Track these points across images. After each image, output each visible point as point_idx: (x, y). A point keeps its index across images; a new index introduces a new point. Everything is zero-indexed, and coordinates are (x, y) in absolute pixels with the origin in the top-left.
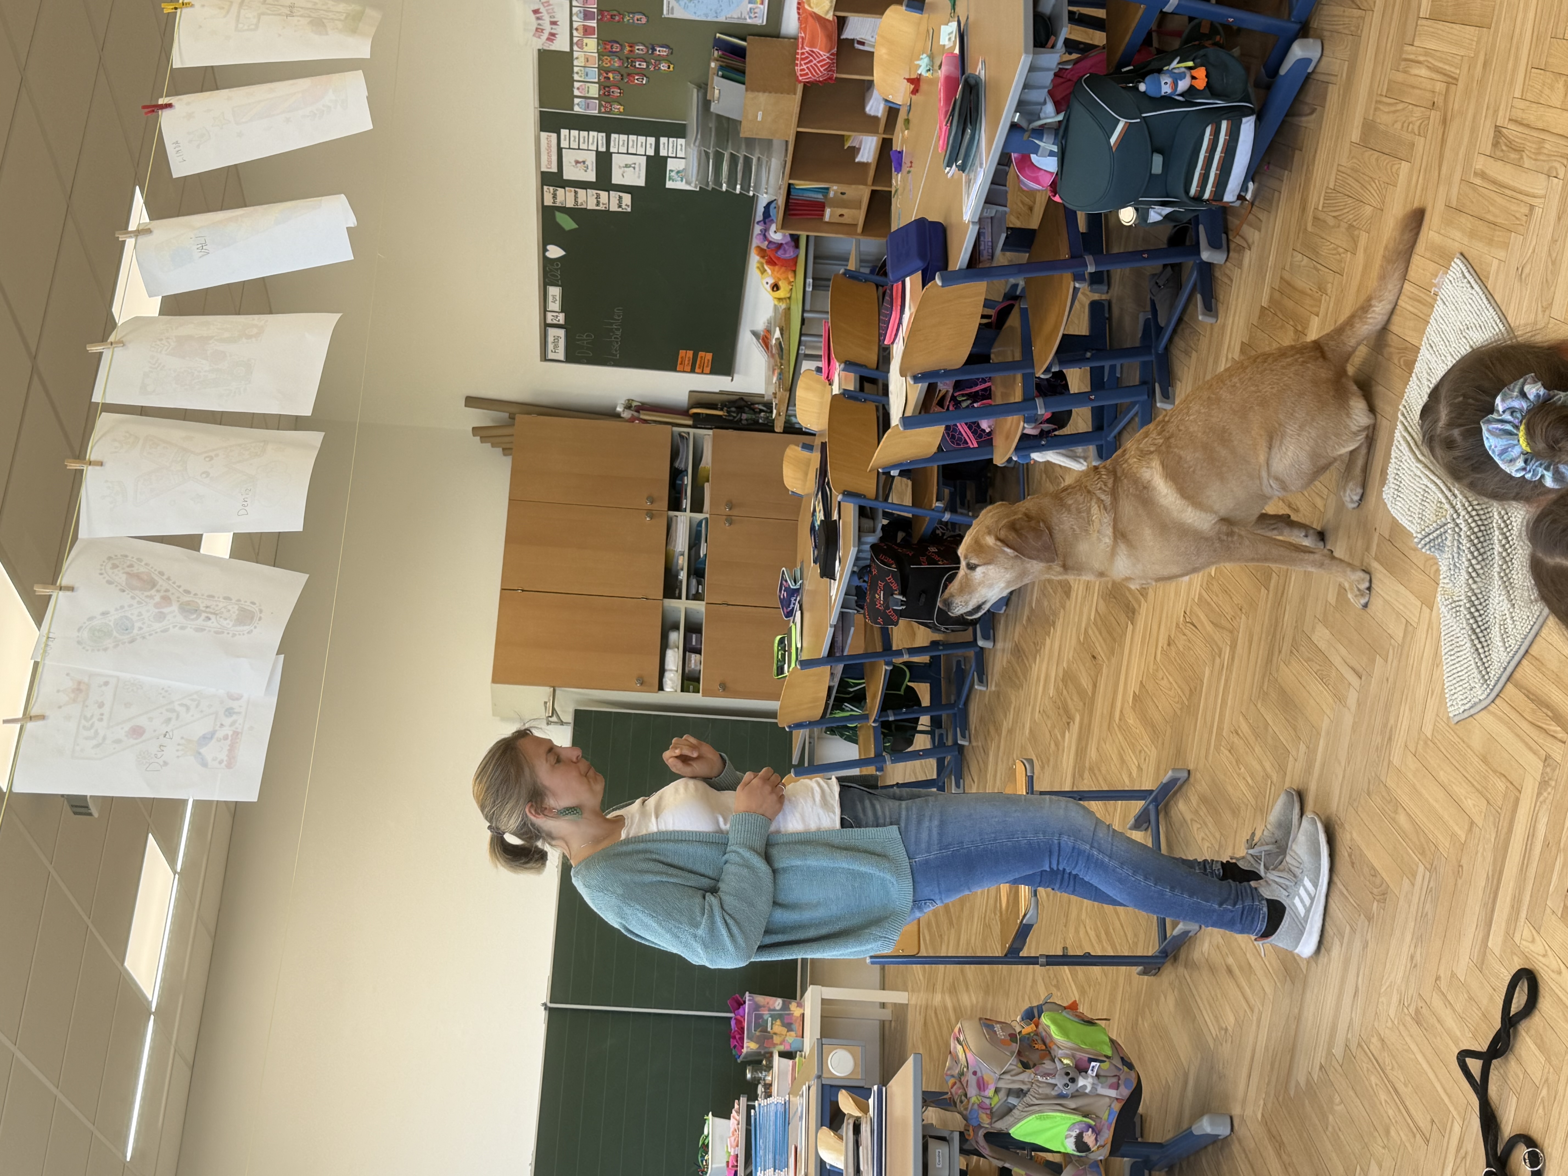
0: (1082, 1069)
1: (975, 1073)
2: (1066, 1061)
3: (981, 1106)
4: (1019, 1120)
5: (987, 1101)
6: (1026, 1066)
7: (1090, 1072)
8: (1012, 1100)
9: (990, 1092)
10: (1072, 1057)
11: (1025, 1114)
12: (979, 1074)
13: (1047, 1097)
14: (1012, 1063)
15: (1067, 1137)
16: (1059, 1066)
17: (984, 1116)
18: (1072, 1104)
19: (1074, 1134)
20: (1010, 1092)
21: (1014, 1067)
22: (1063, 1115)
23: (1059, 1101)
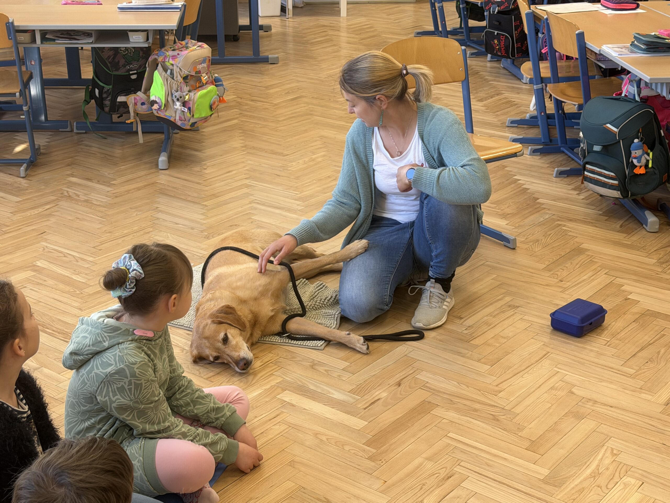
0: (184, 104)
1: (178, 54)
2: (187, 97)
3: (166, 57)
4: (161, 75)
5: (167, 60)
6: (185, 78)
7: (183, 108)
8: (169, 71)
9: (171, 62)
10: (190, 99)
11: (163, 77)
12: (178, 56)
13: (171, 88)
14: (185, 72)
15: (155, 96)
16: (184, 94)
17: (162, 58)
18: (170, 99)
19: (157, 100)
20: (172, 70)
21: (183, 73)
22: (164, 95)
23: (169, 94)
